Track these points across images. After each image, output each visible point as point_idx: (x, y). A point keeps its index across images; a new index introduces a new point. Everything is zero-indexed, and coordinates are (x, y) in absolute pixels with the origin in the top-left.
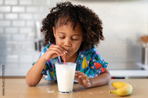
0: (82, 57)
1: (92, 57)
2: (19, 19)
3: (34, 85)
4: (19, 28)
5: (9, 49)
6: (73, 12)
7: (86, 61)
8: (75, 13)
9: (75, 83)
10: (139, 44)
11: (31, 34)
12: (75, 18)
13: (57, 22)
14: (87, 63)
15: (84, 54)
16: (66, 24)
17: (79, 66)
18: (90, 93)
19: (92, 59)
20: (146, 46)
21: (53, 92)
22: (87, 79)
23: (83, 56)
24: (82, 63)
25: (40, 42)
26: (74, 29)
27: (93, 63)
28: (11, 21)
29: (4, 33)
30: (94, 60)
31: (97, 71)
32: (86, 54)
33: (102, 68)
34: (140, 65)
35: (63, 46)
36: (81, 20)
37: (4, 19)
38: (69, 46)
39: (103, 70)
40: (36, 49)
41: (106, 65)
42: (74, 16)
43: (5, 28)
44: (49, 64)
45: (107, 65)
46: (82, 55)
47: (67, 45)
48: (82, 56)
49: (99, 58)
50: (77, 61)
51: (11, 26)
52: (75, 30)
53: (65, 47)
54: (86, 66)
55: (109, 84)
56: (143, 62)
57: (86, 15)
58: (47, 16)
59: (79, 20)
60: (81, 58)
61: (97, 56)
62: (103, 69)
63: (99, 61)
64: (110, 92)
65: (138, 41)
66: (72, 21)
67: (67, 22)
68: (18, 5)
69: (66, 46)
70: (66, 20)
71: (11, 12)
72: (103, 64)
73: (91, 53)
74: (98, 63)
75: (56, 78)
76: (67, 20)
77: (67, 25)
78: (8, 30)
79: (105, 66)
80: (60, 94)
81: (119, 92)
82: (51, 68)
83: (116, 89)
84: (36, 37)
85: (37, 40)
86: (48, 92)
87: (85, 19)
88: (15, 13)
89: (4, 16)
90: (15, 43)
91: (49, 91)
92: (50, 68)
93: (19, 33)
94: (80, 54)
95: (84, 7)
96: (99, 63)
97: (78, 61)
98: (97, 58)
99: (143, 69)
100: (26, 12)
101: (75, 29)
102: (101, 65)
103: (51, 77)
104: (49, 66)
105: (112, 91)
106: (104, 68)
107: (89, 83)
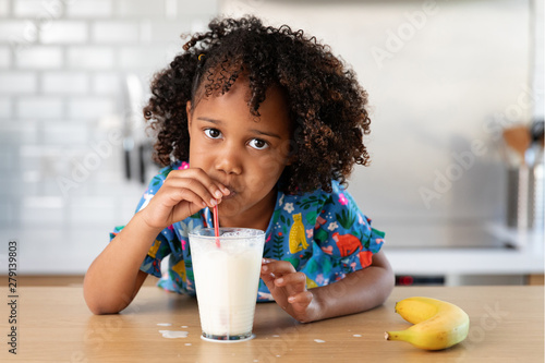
0: (290, 211)
1: (323, 213)
2: (65, 68)
3: (114, 308)
4: (66, 98)
5: (31, 176)
6: (258, 47)
7: (302, 229)
8: (265, 51)
9: (260, 302)
10: (497, 157)
11: (111, 122)
12: (263, 70)
13: (199, 81)
14: (306, 235)
15: (297, 203)
16: (228, 90)
17: (278, 243)
18: (317, 338)
19: (323, 221)
20: (523, 162)
21: (182, 335)
22: (305, 290)
23: (293, 209)
24: (286, 232)
25: (142, 149)
26: (256, 109)
27: (330, 234)
28: (39, 73)
29: (15, 116)
30: (332, 226)
31: (347, 261)
32: (301, 201)
33: (364, 253)
34: (501, 232)
35: (211, 172)
36: (283, 77)
37: (13, 68)
38: (235, 171)
39: (365, 260)
40: (128, 175)
41: (378, 241)
42: (257, 64)
43: (15, 98)
44: (169, 238)
45: (382, 242)
46: (287, 205)
47: (227, 169)
48: (289, 207)
49: (351, 217)
50: (269, 227)
51: (39, 93)
52: (259, 115)
53: (221, 176)
54: (300, 244)
55: (385, 304)
56: (511, 219)
57: (304, 63)
58: (171, 65)
59: (277, 80)
60: (283, 214)
61: (343, 211)
62: (368, 255)
63: (353, 229)
64: (386, 337)
65: (493, 145)
66: (251, 79)
67: (231, 82)
68: (64, 16)
69: (221, 170)
70: (229, 76)
71: (37, 43)
72: (365, 239)
73: (320, 202)
74: (347, 235)
75: (193, 286)
76: (234, 77)
77: (233, 92)
78: (27, 108)
79: (376, 244)
80: (206, 342)
81: (418, 335)
82: (176, 249)
83: (410, 324)
84: (127, 132)
85: (132, 144)
86: (166, 334)
87: (300, 77)
88: (53, 45)
89: (13, 57)
90: (51, 152)
91: (168, 331)
92: (173, 249)
93: (65, 117)
94: (281, 202)
95: (301, 35)
96: (353, 233)
97: (274, 224)
98: (344, 217)
99: (510, 247)
100: (90, 42)
101: (260, 111)
102: (359, 243)
103: (177, 282)
104: (171, 244)
105: (393, 333)
106: (368, 251)
107: (313, 306)
